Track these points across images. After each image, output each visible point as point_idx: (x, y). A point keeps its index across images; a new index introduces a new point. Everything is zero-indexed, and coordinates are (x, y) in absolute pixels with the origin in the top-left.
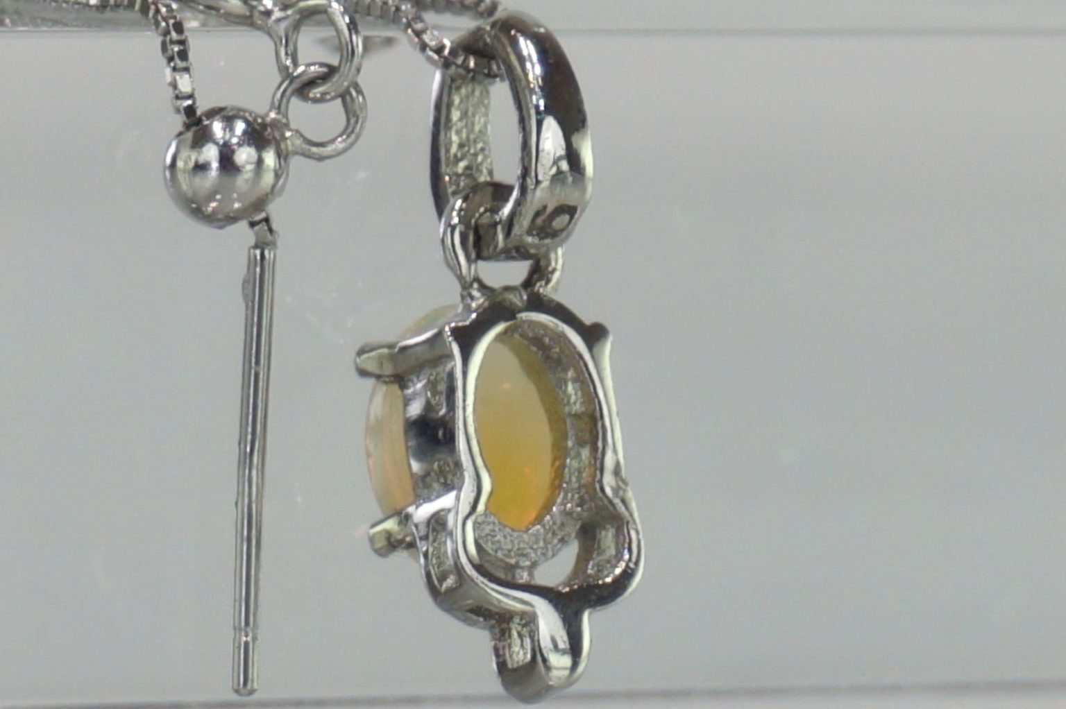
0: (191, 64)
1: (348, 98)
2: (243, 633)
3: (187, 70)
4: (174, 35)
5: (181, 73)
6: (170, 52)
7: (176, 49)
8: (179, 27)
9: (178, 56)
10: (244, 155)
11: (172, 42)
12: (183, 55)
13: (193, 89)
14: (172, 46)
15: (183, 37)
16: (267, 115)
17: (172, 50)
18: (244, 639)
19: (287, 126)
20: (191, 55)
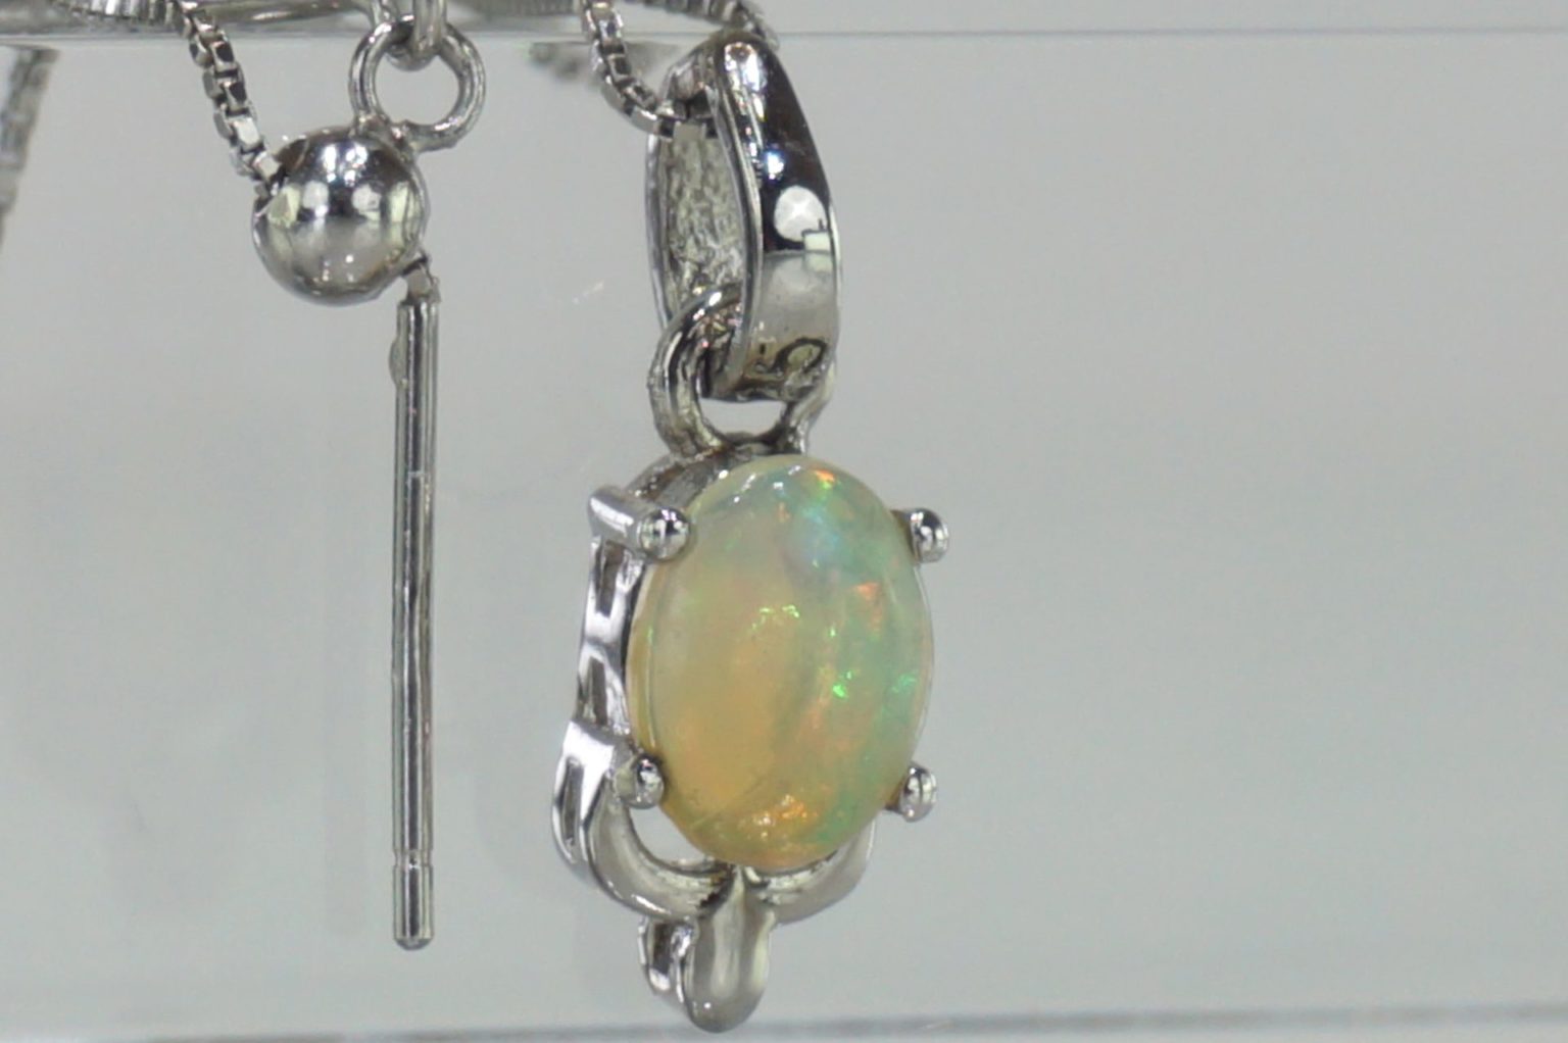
0: (250, 103)
1: (446, 49)
2: (407, 859)
3: (245, 112)
4: (221, 65)
5: (238, 118)
6: (219, 91)
7: (228, 83)
8: (226, 52)
9: (231, 95)
10: (364, 199)
11: (218, 75)
12: (239, 91)
13: (262, 137)
14: (220, 81)
15: (234, 66)
16: (356, 122)
17: (222, 87)
18: (411, 866)
19: (387, 122)
20: (249, 89)
